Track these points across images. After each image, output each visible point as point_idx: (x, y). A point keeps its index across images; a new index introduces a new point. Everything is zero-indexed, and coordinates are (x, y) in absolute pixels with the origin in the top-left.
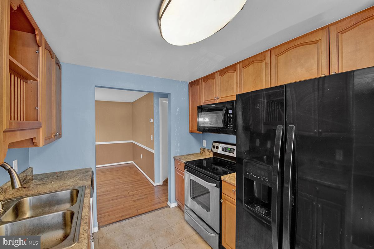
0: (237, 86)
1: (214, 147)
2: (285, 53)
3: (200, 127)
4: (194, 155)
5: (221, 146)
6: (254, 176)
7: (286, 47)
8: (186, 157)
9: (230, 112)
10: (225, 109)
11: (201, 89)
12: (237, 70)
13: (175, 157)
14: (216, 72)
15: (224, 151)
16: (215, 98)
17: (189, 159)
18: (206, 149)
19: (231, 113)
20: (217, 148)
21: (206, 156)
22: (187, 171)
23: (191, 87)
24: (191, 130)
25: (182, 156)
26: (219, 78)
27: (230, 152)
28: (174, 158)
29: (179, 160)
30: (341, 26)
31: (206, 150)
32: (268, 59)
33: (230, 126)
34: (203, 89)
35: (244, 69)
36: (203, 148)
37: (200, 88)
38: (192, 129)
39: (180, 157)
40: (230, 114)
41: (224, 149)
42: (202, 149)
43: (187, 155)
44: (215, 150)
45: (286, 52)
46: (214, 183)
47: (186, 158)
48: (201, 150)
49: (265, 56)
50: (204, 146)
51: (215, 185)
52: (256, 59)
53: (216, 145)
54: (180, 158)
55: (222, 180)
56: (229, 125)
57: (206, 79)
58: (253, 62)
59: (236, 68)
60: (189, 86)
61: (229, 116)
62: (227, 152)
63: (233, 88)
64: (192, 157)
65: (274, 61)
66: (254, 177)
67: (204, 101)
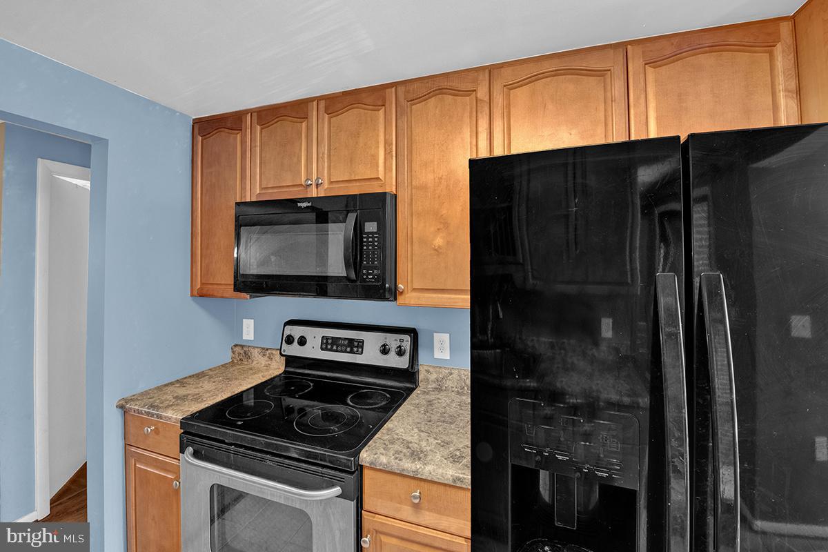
0: (388, 153)
1: (290, 340)
2: (528, 83)
3: (244, 276)
4: (211, 377)
5: (315, 336)
6: (560, 457)
7: (533, 70)
8: (182, 392)
9: (371, 227)
10: (352, 218)
11: (248, 148)
12: (387, 105)
13: (127, 401)
14: (311, 100)
15: (326, 349)
16: (307, 180)
17: (197, 398)
18: (254, 347)
19: (376, 233)
20: (302, 341)
21: (259, 371)
22: (196, 455)
23: (205, 136)
24: (201, 289)
25: (159, 388)
26: (323, 120)
27: (348, 349)
28: (121, 407)
29: (148, 413)
30: (651, 51)
31: (255, 353)
32: (482, 93)
33: (370, 274)
34: (258, 149)
35: (412, 105)
36: (242, 346)
37: (243, 142)
38: (202, 284)
39: (153, 398)
40: (372, 233)
41: (328, 344)
42: (238, 349)
43: (182, 382)
44: (295, 350)
45: (530, 82)
46: (332, 486)
47: (183, 398)
48: (233, 352)
49: (475, 81)
50: (245, 337)
51: (337, 490)
52: (451, 84)
53: (297, 332)
54: (152, 406)
55: (361, 466)
56: (368, 268)
57: (269, 115)
58: (441, 91)
59: (384, 100)
60: (196, 131)
61: (368, 242)
62: (337, 351)
63: (375, 157)
64: (207, 385)
65: (499, 99)
66: (562, 460)
67: (262, 188)
